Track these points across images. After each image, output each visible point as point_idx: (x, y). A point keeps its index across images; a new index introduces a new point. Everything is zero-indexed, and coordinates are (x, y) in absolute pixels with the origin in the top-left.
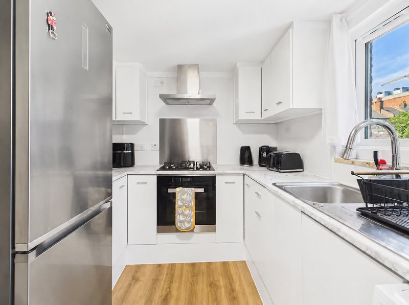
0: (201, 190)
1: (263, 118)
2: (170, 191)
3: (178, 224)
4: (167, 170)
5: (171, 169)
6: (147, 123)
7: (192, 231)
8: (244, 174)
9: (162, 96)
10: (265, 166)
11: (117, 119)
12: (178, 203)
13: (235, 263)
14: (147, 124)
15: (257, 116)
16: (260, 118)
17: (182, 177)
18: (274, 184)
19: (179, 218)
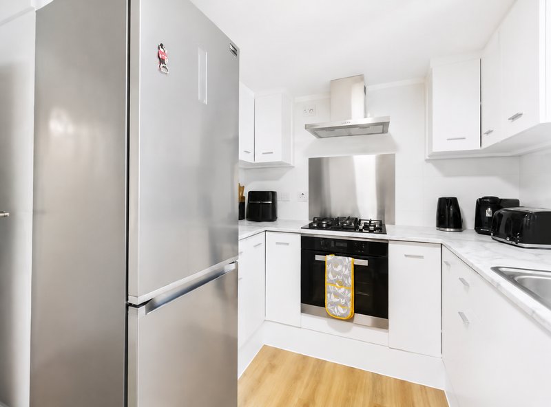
0: (364, 263)
1: (484, 146)
2: (318, 258)
3: (328, 307)
4: (314, 228)
5: (320, 227)
6: (292, 164)
7: (351, 320)
8: (441, 244)
9: (307, 127)
10: (488, 234)
11: (256, 162)
12: (329, 276)
13: (423, 388)
14: (293, 167)
15: (472, 144)
16: (478, 147)
17: (335, 240)
18: (496, 269)
19: (329, 298)
